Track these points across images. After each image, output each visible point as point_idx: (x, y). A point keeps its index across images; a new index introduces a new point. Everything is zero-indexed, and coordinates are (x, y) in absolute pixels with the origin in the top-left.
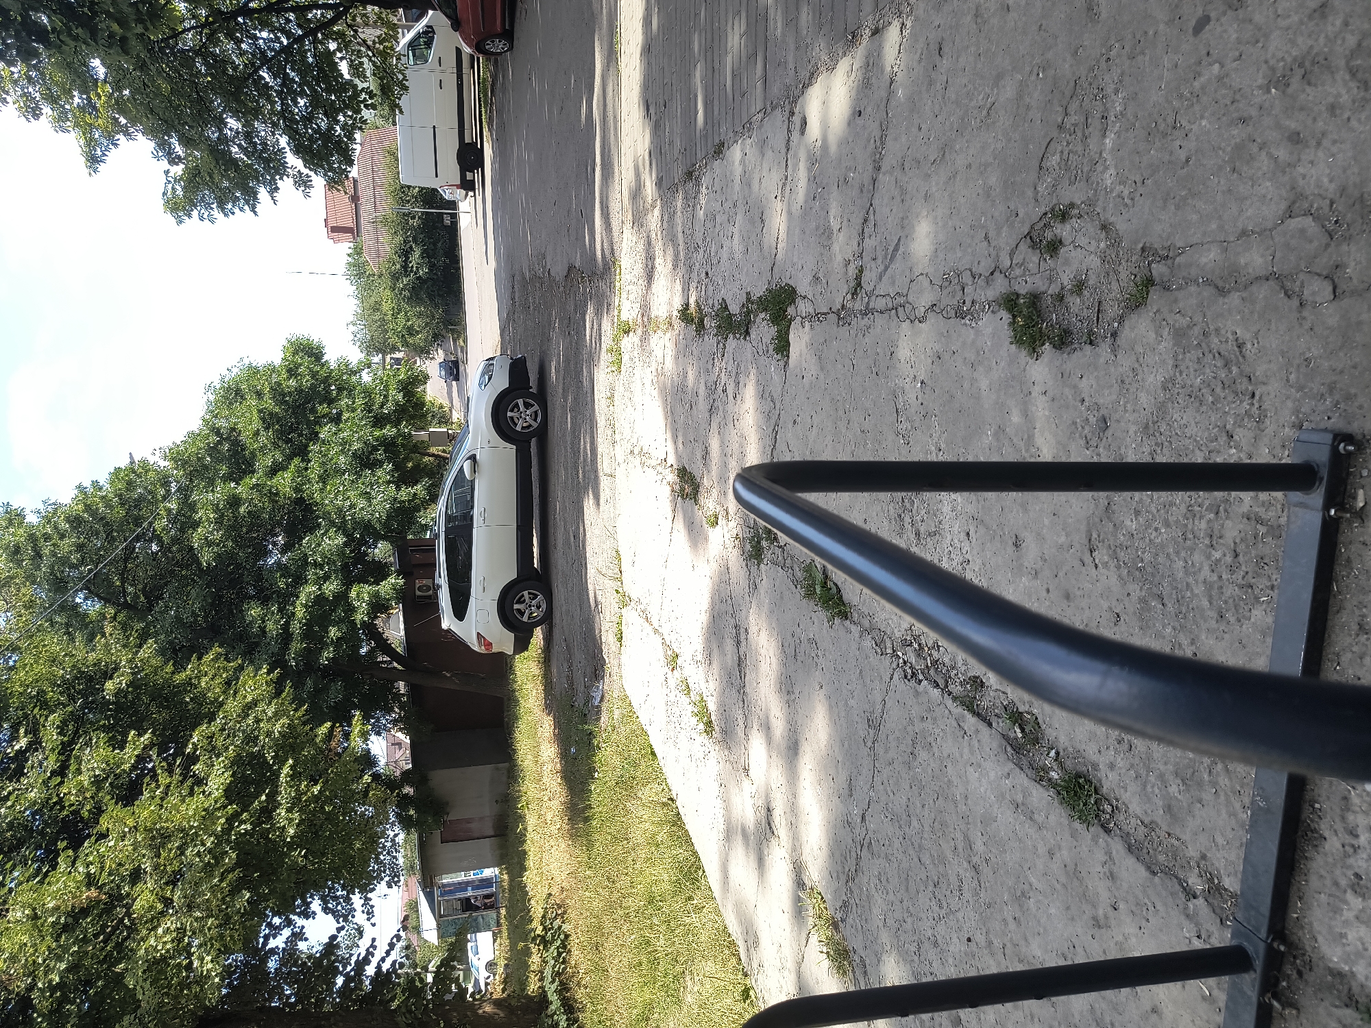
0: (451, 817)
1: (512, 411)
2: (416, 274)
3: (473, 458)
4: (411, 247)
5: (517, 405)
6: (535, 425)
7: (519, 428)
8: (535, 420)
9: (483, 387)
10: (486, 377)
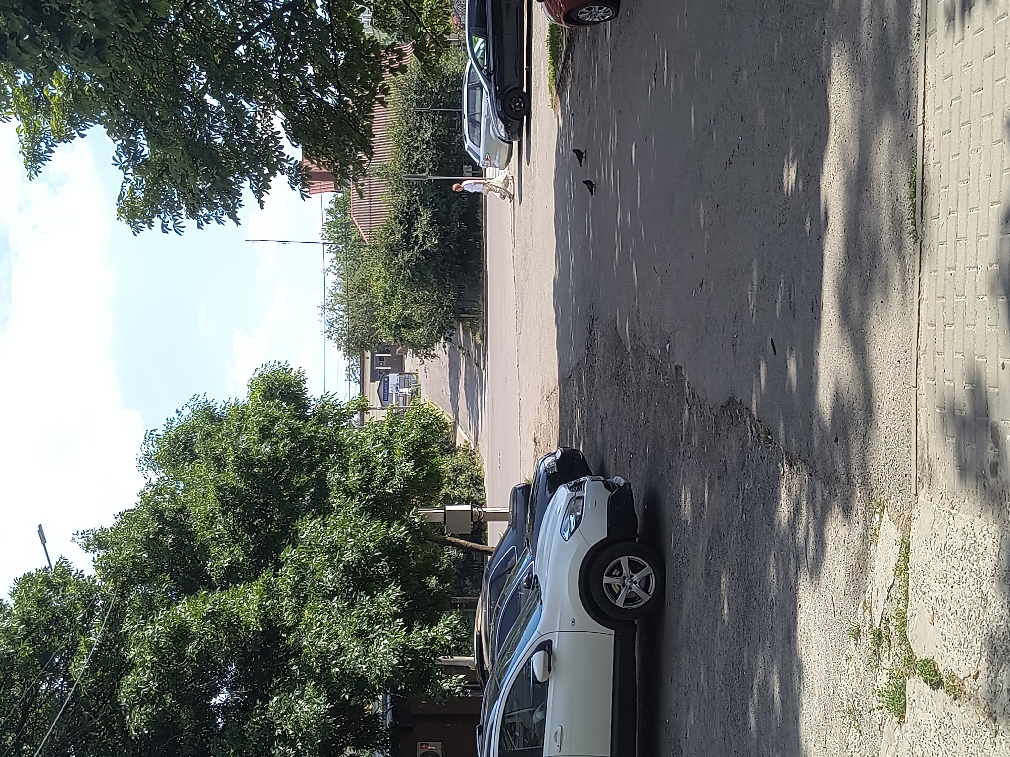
1: (610, 575)
2: (421, 246)
3: (546, 647)
4: (417, 209)
5: (618, 566)
6: (646, 598)
7: (620, 602)
8: (646, 589)
9: (567, 535)
10: (572, 518)
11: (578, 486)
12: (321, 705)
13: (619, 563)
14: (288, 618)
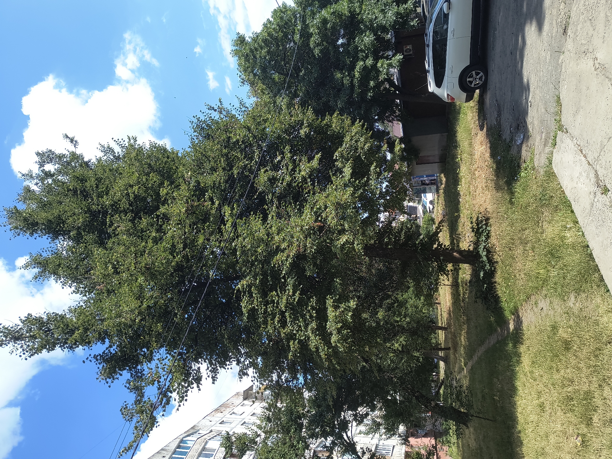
12: (372, 37)
14: (358, 10)
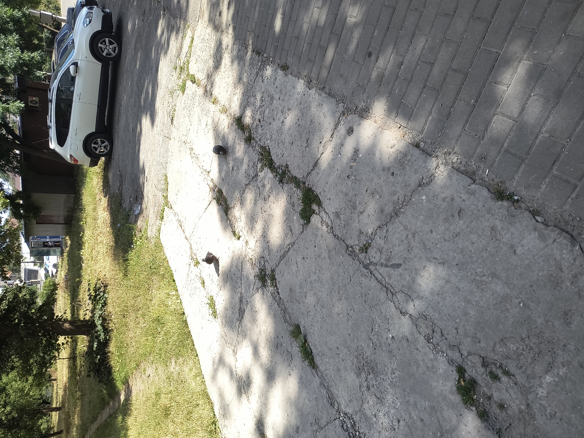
0: (42, 214)
1: (101, 43)
3: (75, 64)
5: (105, 41)
6: (114, 54)
7: (104, 54)
8: (114, 52)
9: (85, 25)
10: (88, 20)
11: (91, 8)
13: (105, 40)
